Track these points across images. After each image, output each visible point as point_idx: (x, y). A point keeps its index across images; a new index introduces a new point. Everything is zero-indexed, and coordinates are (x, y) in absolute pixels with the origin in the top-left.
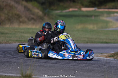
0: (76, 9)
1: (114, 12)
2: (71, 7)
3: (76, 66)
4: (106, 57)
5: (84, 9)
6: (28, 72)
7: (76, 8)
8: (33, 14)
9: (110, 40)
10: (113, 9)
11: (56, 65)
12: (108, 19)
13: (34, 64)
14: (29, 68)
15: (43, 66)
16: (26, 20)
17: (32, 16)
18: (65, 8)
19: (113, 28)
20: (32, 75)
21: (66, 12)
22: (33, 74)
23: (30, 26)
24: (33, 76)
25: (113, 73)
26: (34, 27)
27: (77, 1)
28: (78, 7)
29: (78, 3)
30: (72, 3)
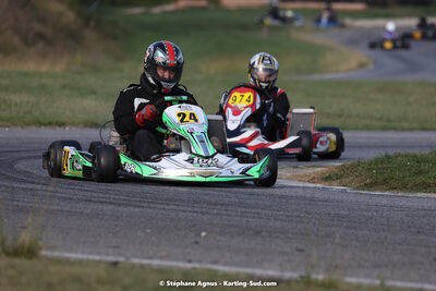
0: (204, 2)
1: (341, 15)
3: (202, 213)
4: (312, 180)
6: (26, 237)
8: (43, 21)
9: (328, 116)
10: (337, 1)
11: (127, 210)
13: (46, 207)
14: (30, 220)
15: (82, 213)
16: (16, 41)
17: (38, 27)
19: (337, 71)
20: (40, 249)
21: (165, 13)
22: (41, 243)
23: (30, 66)
24: (44, 253)
25: (337, 240)
26: (45, 67)
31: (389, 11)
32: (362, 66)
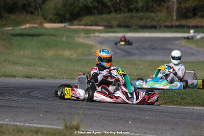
0: (36, 25)
1: (95, 31)
2: (28, 22)
5: (48, 25)
7: (35, 23)
10: (92, 25)
12: (88, 41)
18: (19, 23)
21: (21, 29)
27: (36, 12)
28: (39, 21)
29: (38, 15)
30: (29, 15)
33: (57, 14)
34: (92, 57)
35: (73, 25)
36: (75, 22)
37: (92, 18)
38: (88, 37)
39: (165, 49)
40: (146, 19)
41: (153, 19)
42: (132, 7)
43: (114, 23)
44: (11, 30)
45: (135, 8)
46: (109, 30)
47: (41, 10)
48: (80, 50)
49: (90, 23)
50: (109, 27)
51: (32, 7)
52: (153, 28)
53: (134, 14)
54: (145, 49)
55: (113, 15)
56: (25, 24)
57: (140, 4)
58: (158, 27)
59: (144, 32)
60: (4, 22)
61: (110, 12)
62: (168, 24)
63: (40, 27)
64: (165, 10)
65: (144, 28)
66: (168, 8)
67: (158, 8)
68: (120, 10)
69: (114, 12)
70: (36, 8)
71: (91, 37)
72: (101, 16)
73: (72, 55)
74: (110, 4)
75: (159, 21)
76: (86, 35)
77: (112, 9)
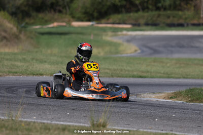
0: (64, 24)
1: (122, 29)
2: (56, 20)
5: (76, 24)
7: (63, 22)
10: (119, 23)
12: (115, 40)
18: (47, 22)
21: (49, 28)
27: (64, 11)
28: (67, 20)
29: (66, 14)
30: (57, 14)
31: (141, 28)
32: (136, 51)
33: (86, 13)
34: (119, 55)
35: (101, 23)
36: (103, 21)
37: (120, 16)
38: (116, 35)
39: (192, 47)
40: (174, 17)
41: (181, 17)
42: (160, 5)
43: (142, 21)
44: (40, 28)
45: (162, 6)
46: (136, 28)
47: (69, 8)
48: (107, 49)
49: (117, 22)
50: (136, 25)
51: (60, 6)
52: (180, 26)
53: (162, 12)
54: (172, 47)
55: (141, 13)
56: (53, 23)
57: (167, 3)
58: (185, 25)
59: (172, 30)
60: (32, 21)
61: (137, 11)
62: (195, 22)
63: (68, 26)
64: (193, 8)
65: (171, 26)
66: (195, 6)
67: (185, 6)
68: (148, 8)
69: (141, 10)
70: (64, 7)
71: (119, 35)
72: (128, 15)
73: (99, 53)
74: (137, 2)
75: (186, 19)
76: (113, 34)
77: (140, 7)
